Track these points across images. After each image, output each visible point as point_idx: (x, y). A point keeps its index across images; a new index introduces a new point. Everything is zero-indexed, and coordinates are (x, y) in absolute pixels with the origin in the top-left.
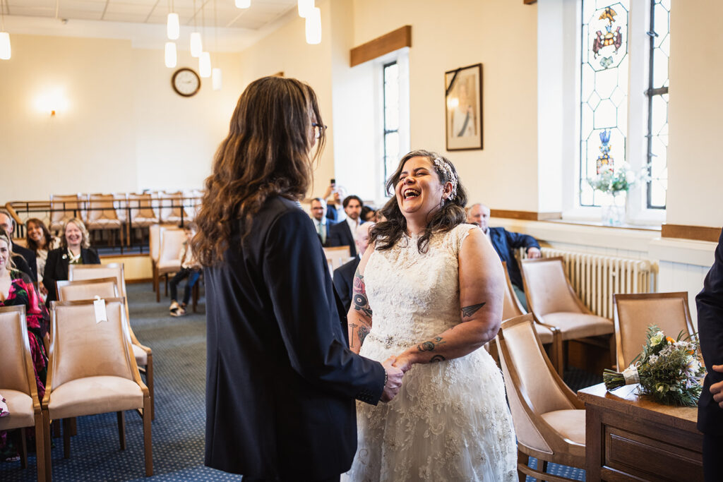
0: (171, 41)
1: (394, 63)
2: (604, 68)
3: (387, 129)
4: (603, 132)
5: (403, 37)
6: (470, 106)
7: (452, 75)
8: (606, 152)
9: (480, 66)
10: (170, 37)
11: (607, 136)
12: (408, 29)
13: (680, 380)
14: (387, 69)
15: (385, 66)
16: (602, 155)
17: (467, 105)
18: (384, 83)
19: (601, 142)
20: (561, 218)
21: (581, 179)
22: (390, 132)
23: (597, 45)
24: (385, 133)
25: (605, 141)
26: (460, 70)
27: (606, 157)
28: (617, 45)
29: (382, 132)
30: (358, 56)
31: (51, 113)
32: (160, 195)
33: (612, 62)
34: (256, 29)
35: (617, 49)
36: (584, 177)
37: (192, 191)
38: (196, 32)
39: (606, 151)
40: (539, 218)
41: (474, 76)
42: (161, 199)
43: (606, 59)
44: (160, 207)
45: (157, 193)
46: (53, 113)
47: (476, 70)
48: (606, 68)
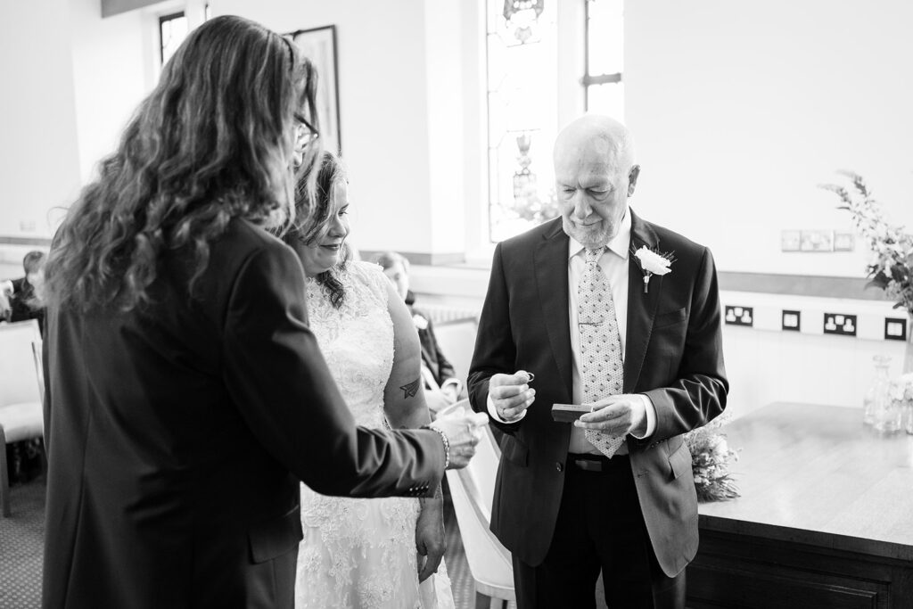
1: (181, 14)
2: (520, 42)
4: (520, 136)
8: (526, 164)
9: (333, 29)
11: (527, 142)
13: (706, 467)
14: (166, 25)
15: (162, 20)
16: (520, 169)
18: (162, 48)
19: (518, 150)
20: (464, 262)
21: (490, 205)
23: (509, 8)
25: (524, 149)
26: (299, 32)
27: (526, 172)
28: (538, 11)
33: (531, 34)
35: (538, 15)
36: (494, 201)
39: (524, 163)
40: (434, 261)
41: (323, 45)
43: (522, 30)
47: (327, 34)
48: (523, 43)
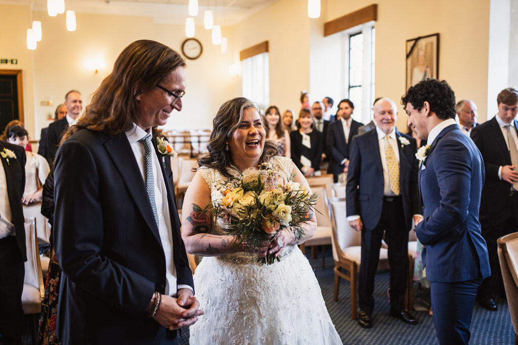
0: (190, 17)
1: (360, 33)
3: (351, 85)
5: (371, 13)
6: (427, 67)
7: (412, 43)
9: (438, 35)
10: (190, 14)
12: (375, 7)
14: (352, 38)
15: (351, 36)
17: (425, 67)
18: (350, 49)
22: (353, 87)
24: (350, 87)
26: (420, 38)
29: (348, 87)
30: (330, 28)
31: (95, 71)
32: (174, 133)
34: (249, 8)
37: (197, 131)
38: (208, 10)
41: (432, 43)
42: (174, 137)
44: (174, 143)
45: (171, 132)
46: (97, 71)
47: (434, 39)
